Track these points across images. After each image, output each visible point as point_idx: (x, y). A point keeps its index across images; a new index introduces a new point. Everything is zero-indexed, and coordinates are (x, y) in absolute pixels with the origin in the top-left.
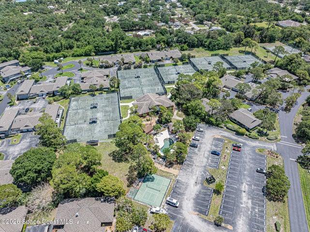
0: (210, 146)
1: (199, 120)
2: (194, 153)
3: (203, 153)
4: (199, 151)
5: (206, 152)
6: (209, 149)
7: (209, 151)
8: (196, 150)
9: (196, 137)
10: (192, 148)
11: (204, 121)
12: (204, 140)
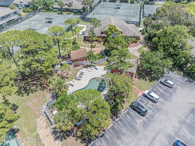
0: (177, 125)
1: (170, 62)
2: (132, 126)
3: (153, 135)
4: (145, 125)
5: (160, 136)
6: (170, 131)
7: (170, 137)
8: (139, 120)
9: (152, 94)
10: (133, 113)
11: (182, 70)
12: (167, 106)
